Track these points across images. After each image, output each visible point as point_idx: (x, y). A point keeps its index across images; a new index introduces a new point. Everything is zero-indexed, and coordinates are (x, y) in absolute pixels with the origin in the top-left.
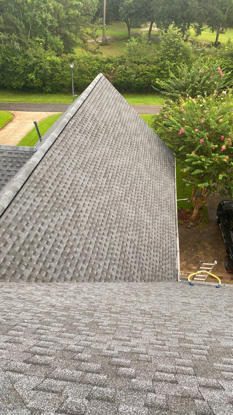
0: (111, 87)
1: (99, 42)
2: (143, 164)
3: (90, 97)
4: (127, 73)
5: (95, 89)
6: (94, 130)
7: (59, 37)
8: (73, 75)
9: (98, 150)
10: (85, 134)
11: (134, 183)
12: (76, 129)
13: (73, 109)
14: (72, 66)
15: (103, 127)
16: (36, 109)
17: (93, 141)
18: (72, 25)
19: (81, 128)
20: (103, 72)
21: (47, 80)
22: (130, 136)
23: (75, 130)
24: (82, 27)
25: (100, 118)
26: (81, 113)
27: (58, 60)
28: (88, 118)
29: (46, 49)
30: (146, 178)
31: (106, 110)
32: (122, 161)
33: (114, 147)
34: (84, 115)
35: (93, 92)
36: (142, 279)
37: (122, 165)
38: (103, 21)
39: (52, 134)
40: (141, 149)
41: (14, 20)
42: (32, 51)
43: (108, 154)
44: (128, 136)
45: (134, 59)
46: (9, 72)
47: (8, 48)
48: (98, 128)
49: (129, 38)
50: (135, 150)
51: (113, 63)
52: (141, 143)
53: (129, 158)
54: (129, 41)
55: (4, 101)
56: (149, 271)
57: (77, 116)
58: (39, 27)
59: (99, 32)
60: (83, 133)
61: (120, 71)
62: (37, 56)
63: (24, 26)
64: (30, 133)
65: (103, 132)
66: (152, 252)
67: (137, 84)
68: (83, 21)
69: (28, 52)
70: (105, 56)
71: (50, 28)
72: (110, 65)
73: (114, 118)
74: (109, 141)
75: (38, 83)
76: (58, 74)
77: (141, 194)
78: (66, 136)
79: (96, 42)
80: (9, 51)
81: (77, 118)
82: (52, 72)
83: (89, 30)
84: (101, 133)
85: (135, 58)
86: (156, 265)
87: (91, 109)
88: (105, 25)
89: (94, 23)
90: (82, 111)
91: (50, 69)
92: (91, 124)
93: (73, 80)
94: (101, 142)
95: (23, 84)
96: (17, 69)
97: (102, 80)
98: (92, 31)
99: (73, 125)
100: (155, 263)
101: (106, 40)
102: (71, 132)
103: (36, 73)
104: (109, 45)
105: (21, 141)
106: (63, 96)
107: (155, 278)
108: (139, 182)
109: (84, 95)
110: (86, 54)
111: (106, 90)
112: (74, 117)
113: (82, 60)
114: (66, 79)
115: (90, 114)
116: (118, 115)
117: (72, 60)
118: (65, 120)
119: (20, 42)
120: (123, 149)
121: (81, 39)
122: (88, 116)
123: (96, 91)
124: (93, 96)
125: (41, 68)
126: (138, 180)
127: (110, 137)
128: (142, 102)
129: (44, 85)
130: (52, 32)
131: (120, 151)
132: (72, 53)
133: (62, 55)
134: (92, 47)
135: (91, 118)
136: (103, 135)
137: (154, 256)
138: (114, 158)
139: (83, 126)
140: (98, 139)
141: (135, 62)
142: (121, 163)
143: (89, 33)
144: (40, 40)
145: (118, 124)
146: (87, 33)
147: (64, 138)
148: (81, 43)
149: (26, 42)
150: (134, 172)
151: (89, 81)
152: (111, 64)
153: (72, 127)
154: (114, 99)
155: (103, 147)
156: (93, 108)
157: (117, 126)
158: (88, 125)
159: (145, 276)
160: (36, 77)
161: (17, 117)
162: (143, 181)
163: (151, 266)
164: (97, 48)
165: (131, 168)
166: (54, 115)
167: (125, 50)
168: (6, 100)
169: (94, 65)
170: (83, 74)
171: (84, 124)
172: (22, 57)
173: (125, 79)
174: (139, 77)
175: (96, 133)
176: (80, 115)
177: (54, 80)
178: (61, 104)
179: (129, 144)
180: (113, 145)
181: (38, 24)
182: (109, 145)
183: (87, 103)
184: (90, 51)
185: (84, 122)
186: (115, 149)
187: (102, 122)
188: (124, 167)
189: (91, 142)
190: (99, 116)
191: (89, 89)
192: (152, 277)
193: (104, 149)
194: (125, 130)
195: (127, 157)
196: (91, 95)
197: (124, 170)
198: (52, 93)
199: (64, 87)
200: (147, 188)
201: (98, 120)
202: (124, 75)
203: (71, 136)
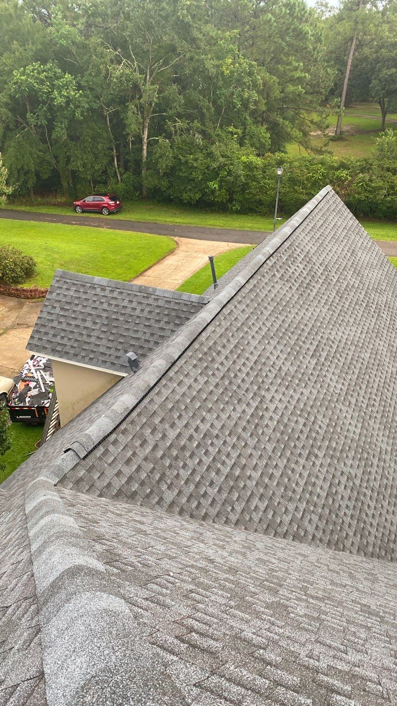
0: (342, 208)
1: (330, 136)
2: (385, 342)
3: (305, 223)
4: (372, 187)
5: (316, 211)
6: (305, 278)
7: (265, 126)
8: (279, 186)
9: (307, 309)
10: (290, 282)
11: (364, 374)
12: (276, 273)
13: (275, 241)
14: (279, 173)
15: (322, 274)
16: (212, 237)
17: (301, 294)
18: (288, 108)
19: (285, 272)
20: (331, 183)
21: (237, 192)
22: (366, 292)
23: (274, 275)
24: (304, 112)
25: (318, 258)
26: (288, 248)
27: (259, 161)
28: (297, 257)
29: (241, 144)
30: (388, 367)
31: (330, 246)
32: (347, 333)
33: (336, 307)
34: (293, 252)
35: (312, 216)
36: (362, 550)
37: (346, 340)
38: (340, 102)
39: (237, 278)
40: (385, 316)
41: (199, 100)
42: (220, 146)
43: (324, 319)
44: (364, 293)
45: (387, 164)
46: (180, 177)
47: (184, 141)
48: (313, 273)
49: (383, 130)
50: (373, 316)
51: (349, 169)
52: (385, 306)
53: (360, 329)
54: (382, 135)
55: (166, 221)
56: (376, 537)
57: (280, 252)
58: (236, 112)
59: (332, 120)
60: (287, 281)
61: (360, 182)
62: (226, 155)
63: (213, 109)
64: (198, 273)
65: (321, 281)
66: (385, 504)
67: (389, 205)
68: (308, 102)
69: (213, 148)
70: (336, 158)
71: (253, 113)
72: (344, 173)
73: (341, 260)
74: (329, 297)
75: (221, 196)
76: (254, 183)
77: (376, 395)
78: (258, 283)
79: (324, 135)
80: (185, 146)
81: (279, 255)
82: (246, 180)
83: (315, 117)
84: (316, 282)
85: (390, 163)
86: (390, 530)
87: (306, 242)
88: (344, 108)
89: (325, 106)
90: (290, 245)
91: (244, 176)
92: (301, 266)
93: (278, 194)
94: (314, 298)
95: (198, 196)
96: (193, 173)
97: (328, 197)
98: (319, 118)
99: (272, 266)
100: (388, 525)
101: (341, 133)
102: (268, 277)
103: (221, 181)
104: (346, 140)
105: (183, 285)
106: (259, 219)
107: (386, 554)
108: (374, 373)
109: (296, 219)
110: (305, 154)
111: (335, 213)
112: (275, 254)
113: (296, 164)
114: (266, 193)
115: (302, 250)
116: (349, 255)
117: (280, 163)
118: (261, 258)
119: (203, 133)
120: (352, 313)
121: (300, 130)
122: (298, 253)
123: (317, 214)
124: (310, 222)
125: (230, 173)
126: (372, 369)
127: (332, 291)
128: (392, 237)
129: (231, 200)
130: (255, 118)
131: (346, 315)
132: (283, 152)
133: (266, 155)
134: (315, 143)
135: (302, 256)
136: (319, 286)
137: (387, 513)
138: (333, 326)
139: (287, 270)
140: (311, 293)
141: (388, 170)
142: (345, 337)
143: (314, 121)
144: (235, 130)
145: (347, 269)
146: (312, 122)
147: (255, 286)
148: (299, 136)
149: (212, 134)
150: (368, 355)
151: (304, 197)
152: (346, 172)
153: (269, 270)
154: (346, 229)
155: (316, 306)
156: (308, 241)
157: (346, 273)
158: (297, 268)
159: (367, 546)
160: (220, 187)
161: (183, 248)
162: (382, 373)
163: (382, 530)
164: (325, 145)
165: (362, 347)
166: (240, 248)
167: (373, 149)
168: (169, 219)
169: (317, 172)
170: (296, 185)
171: (290, 267)
172: (203, 156)
173: (367, 197)
174: (392, 194)
175: (308, 281)
176: (286, 251)
177: (247, 193)
178: (252, 231)
179: (364, 305)
180: (335, 305)
181: (234, 107)
182: (328, 305)
183: (300, 233)
184: (312, 149)
185: (290, 263)
186: (338, 312)
187: (320, 265)
188: (350, 343)
189: (297, 297)
190: (316, 256)
191: (305, 210)
192: (380, 550)
193: (318, 310)
194: (358, 282)
195: (357, 328)
196: (308, 220)
197: (349, 349)
198: (241, 214)
199: (262, 205)
200: (389, 386)
201: (314, 261)
202: (366, 190)
203: (266, 283)
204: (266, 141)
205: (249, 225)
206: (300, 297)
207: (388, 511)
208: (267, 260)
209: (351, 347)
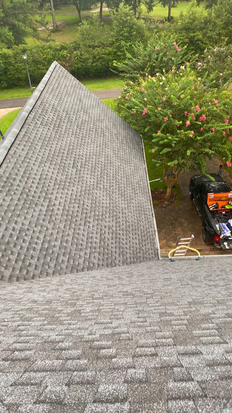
0: (67, 74)
1: (50, 29)
2: (111, 149)
3: (47, 87)
4: (83, 59)
5: (52, 78)
6: (56, 121)
7: (7, 28)
8: (27, 67)
9: (62, 140)
10: (47, 125)
11: (104, 170)
12: (37, 121)
13: (31, 101)
14: (25, 58)
15: (65, 117)
17: (57, 132)
18: (19, 14)
19: (42, 120)
22: (94, 123)
23: (36, 123)
24: (30, 15)
25: (60, 108)
26: (40, 104)
27: (9, 52)
28: (48, 109)
30: (115, 163)
31: (66, 99)
32: (89, 149)
33: (79, 135)
34: (44, 107)
35: (50, 82)
36: (125, 262)
37: (90, 153)
38: (51, 6)
39: (13, 130)
40: (107, 135)
43: (74, 143)
44: (92, 123)
45: (88, 43)
48: (60, 118)
49: (81, 22)
50: (101, 136)
51: (67, 49)
52: (106, 129)
53: (96, 145)
54: (81, 25)
56: (130, 253)
57: (36, 108)
59: (49, 18)
60: (45, 125)
61: (76, 57)
65: (66, 121)
66: (131, 235)
67: (95, 68)
68: (30, 8)
70: (58, 43)
72: (65, 53)
73: (75, 106)
74: (73, 130)
76: (11, 67)
77: (113, 180)
78: (27, 130)
79: (47, 29)
81: (36, 110)
82: (5, 66)
83: (38, 17)
84: (63, 123)
85: (90, 42)
86: (136, 248)
87: (50, 99)
88: (54, 10)
89: (42, 9)
90: (41, 102)
91: (3, 63)
92: (52, 114)
93: (28, 72)
94: (65, 132)
97: (57, 68)
98: (41, 18)
99: (34, 118)
100: (135, 245)
101: (57, 26)
102: (33, 125)
104: (61, 31)
106: (21, 90)
107: (137, 260)
108: (109, 168)
109: (41, 86)
110: (38, 43)
111: (64, 78)
112: (33, 109)
113: (34, 50)
114: (21, 72)
115: (49, 104)
116: (78, 102)
117: (24, 51)
118: (25, 114)
120: (89, 137)
121: (30, 27)
122: (47, 107)
123: (53, 80)
124: (50, 86)
126: (107, 166)
127: (74, 126)
128: (102, 87)
131: (86, 139)
132: (24, 44)
133: (13, 47)
134: (43, 35)
135: (51, 108)
136: (66, 124)
137: (133, 239)
138: (80, 146)
139: (43, 118)
140: (62, 130)
141: (90, 46)
142: (88, 152)
143: (38, 20)
145: (80, 111)
146: (36, 21)
147: (26, 132)
148: (31, 31)
150: (103, 159)
152: (65, 51)
153: (32, 120)
154: (73, 87)
155: (67, 137)
156: (52, 98)
157: (79, 114)
158: (49, 116)
159: (127, 260)
162: (113, 167)
163: (132, 249)
164: (49, 36)
165: (99, 155)
166: (14, 111)
167: (78, 35)
169: (48, 54)
170: (38, 64)
171: (45, 116)
173: (82, 65)
174: (96, 62)
175: (58, 123)
176: (39, 106)
177: (9, 74)
178: (19, 99)
179: (94, 130)
180: (78, 134)
182: (74, 135)
183: (45, 94)
184: (42, 39)
185: (44, 113)
186: (80, 137)
187: (63, 111)
188: (92, 155)
189: (54, 134)
190: (59, 106)
191: (45, 79)
192: (133, 259)
193: (69, 139)
194: (88, 117)
195: (94, 145)
196: (48, 85)
197: (93, 158)
198: (9, 89)
199: (20, 80)
200: (118, 173)
201: (59, 110)
202: (80, 61)
203: (33, 129)
204: (10, 38)
205: (16, 95)
206: (56, 133)
207: (133, 238)
208: (29, 114)
209: (93, 157)
